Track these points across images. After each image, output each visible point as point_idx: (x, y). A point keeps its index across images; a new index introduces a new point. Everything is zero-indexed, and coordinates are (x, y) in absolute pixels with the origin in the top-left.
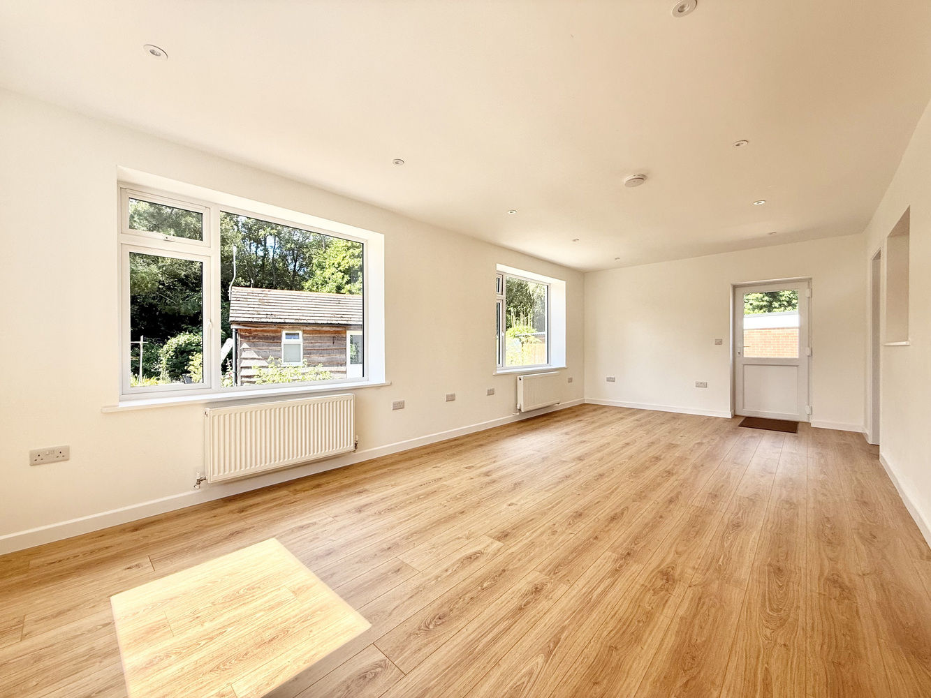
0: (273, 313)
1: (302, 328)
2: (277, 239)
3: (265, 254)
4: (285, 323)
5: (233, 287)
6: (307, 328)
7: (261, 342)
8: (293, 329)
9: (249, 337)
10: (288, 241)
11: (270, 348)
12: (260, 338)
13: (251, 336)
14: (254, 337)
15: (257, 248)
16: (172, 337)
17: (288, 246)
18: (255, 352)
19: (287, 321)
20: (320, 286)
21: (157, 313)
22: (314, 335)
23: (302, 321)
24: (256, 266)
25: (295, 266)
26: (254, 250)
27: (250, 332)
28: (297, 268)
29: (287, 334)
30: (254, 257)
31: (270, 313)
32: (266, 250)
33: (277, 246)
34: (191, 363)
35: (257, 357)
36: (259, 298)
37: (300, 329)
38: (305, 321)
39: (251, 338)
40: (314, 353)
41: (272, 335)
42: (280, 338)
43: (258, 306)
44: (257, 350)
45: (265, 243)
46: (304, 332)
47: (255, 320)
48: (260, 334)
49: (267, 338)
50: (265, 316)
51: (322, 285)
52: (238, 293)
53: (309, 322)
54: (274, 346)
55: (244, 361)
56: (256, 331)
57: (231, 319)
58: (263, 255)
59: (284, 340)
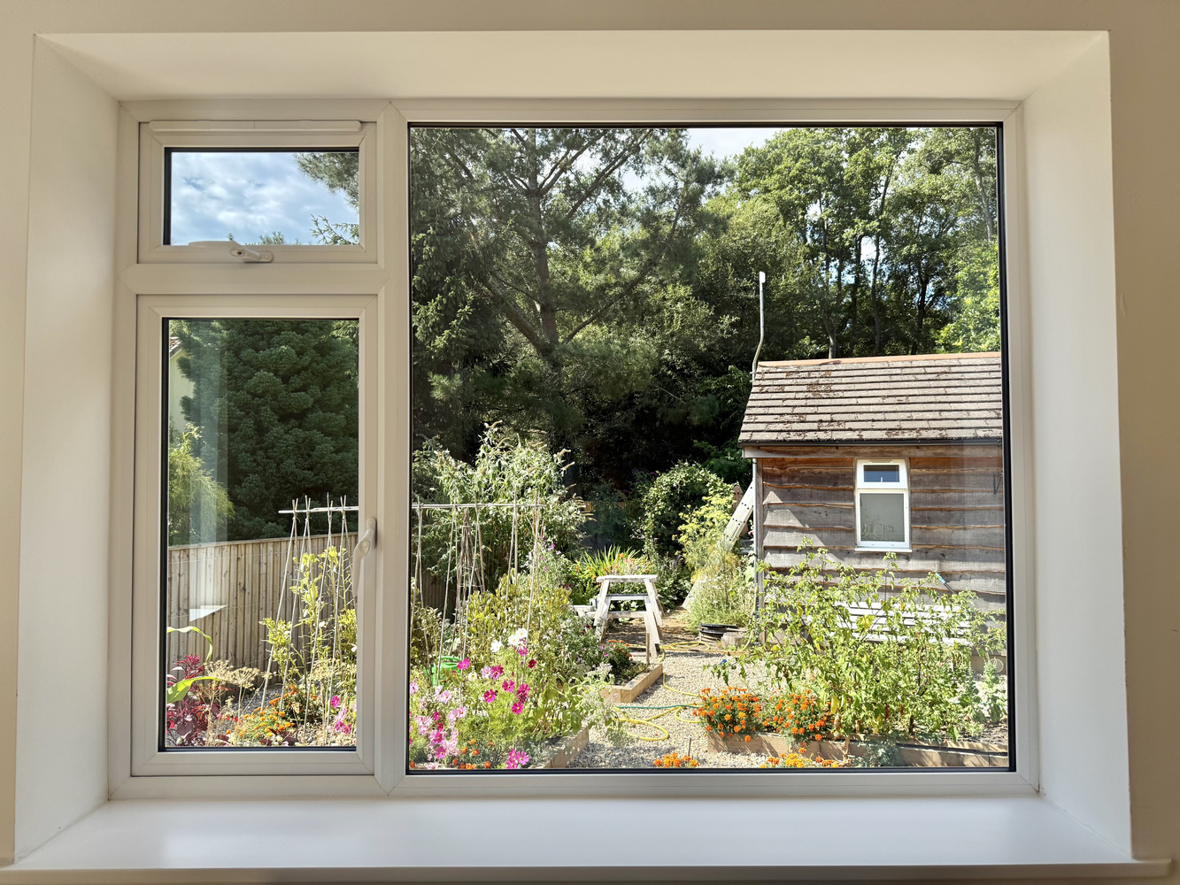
0: (836, 417)
1: (905, 452)
2: (882, 242)
3: (857, 280)
4: (861, 441)
5: (760, 363)
6: (920, 453)
7: (807, 488)
8: (882, 455)
9: (780, 476)
10: (904, 241)
11: (828, 503)
12: (804, 479)
13: (785, 474)
14: (792, 477)
15: (840, 269)
16: (661, 471)
17: (905, 251)
18: (794, 513)
19: (866, 435)
20: (973, 334)
21: (657, 423)
22: (939, 471)
23: (907, 435)
24: (837, 309)
25: (923, 295)
26: (835, 275)
27: (782, 464)
28: (928, 300)
29: (867, 468)
30: (833, 288)
31: (828, 417)
32: (859, 269)
33: (882, 257)
34: (681, 528)
35: (798, 524)
36: (809, 381)
37: (899, 456)
38: (914, 435)
39: (784, 479)
40: (939, 520)
41: (831, 470)
42: (850, 479)
43: (803, 402)
44: (798, 509)
45: (859, 255)
46: (913, 463)
47: (793, 436)
48: (805, 470)
49: (818, 479)
50: (815, 426)
51: (978, 330)
52: (767, 376)
53: (925, 434)
54: (838, 499)
55: (770, 533)
56: (795, 462)
57: (743, 437)
58: (852, 281)
59: (862, 485)
